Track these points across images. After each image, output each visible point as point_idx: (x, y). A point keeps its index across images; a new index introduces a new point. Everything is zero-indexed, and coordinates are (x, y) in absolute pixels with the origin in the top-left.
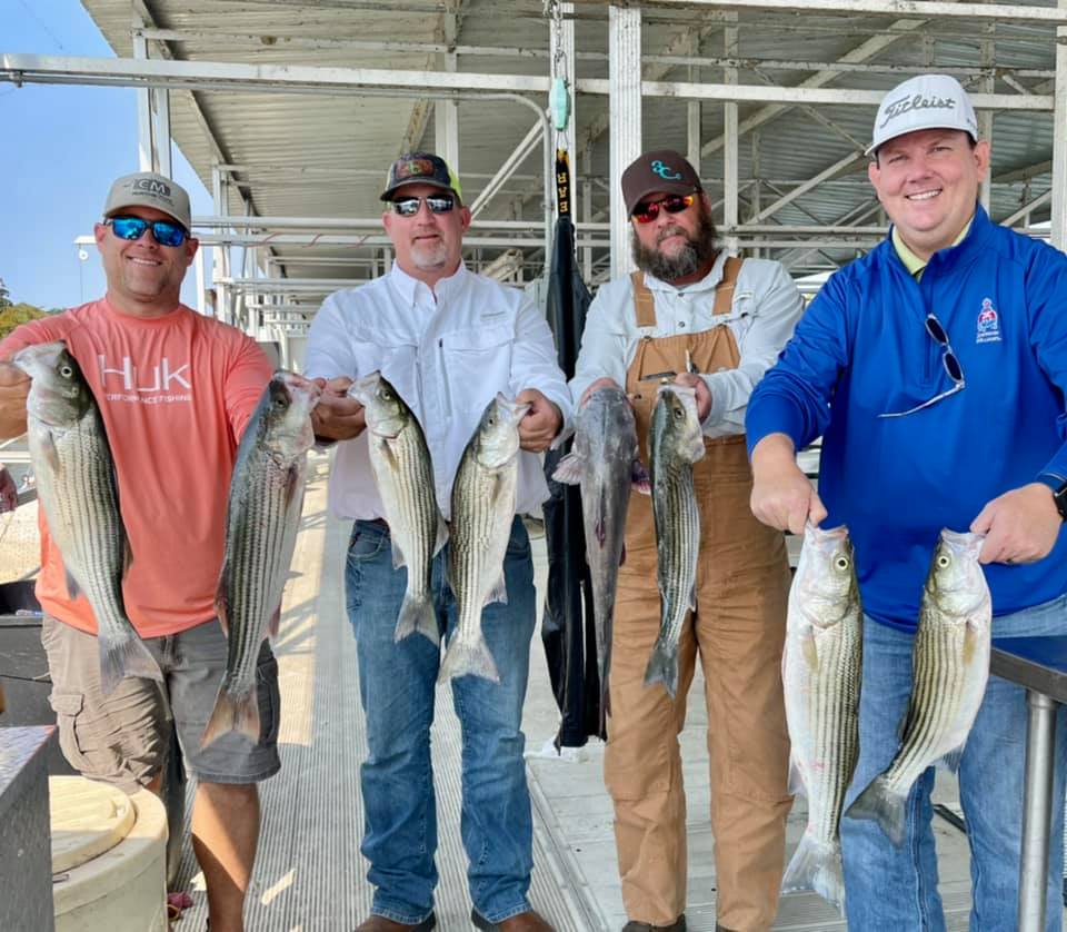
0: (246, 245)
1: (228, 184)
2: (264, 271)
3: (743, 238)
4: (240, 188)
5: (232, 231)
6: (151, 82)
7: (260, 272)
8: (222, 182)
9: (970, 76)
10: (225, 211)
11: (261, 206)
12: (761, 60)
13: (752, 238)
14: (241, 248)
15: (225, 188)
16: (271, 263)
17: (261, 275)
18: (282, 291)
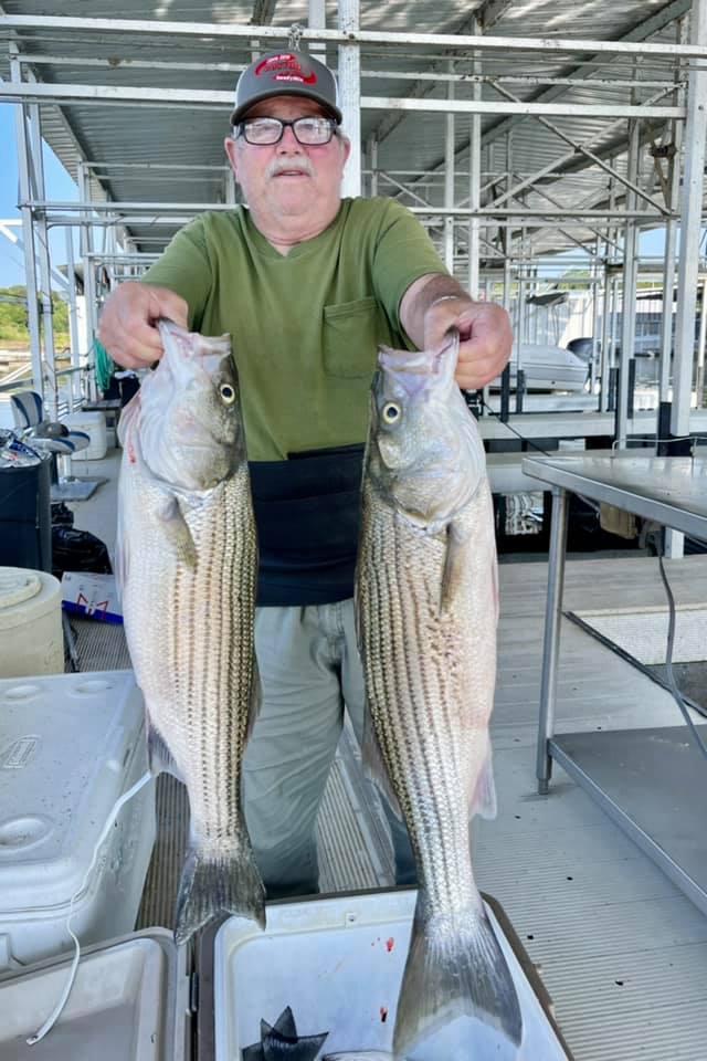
0: (105, 225)
1: (91, 177)
2: (122, 246)
3: (499, 219)
4: (101, 181)
5: (95, 214)
6: (26, 100)
7: (119, 246)
8: (85, 176)
9: (666, 89)
10: (88, 198)
11: (118, 194)
12: (500, 76)
13: (505, 219)
14: (102, 228)
15: (87, 180)
16: (129, 242)
17: (119, 250)
18: (138, 264)
